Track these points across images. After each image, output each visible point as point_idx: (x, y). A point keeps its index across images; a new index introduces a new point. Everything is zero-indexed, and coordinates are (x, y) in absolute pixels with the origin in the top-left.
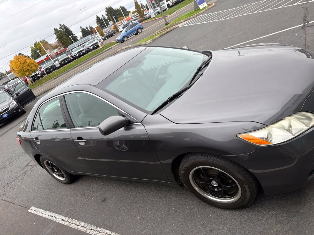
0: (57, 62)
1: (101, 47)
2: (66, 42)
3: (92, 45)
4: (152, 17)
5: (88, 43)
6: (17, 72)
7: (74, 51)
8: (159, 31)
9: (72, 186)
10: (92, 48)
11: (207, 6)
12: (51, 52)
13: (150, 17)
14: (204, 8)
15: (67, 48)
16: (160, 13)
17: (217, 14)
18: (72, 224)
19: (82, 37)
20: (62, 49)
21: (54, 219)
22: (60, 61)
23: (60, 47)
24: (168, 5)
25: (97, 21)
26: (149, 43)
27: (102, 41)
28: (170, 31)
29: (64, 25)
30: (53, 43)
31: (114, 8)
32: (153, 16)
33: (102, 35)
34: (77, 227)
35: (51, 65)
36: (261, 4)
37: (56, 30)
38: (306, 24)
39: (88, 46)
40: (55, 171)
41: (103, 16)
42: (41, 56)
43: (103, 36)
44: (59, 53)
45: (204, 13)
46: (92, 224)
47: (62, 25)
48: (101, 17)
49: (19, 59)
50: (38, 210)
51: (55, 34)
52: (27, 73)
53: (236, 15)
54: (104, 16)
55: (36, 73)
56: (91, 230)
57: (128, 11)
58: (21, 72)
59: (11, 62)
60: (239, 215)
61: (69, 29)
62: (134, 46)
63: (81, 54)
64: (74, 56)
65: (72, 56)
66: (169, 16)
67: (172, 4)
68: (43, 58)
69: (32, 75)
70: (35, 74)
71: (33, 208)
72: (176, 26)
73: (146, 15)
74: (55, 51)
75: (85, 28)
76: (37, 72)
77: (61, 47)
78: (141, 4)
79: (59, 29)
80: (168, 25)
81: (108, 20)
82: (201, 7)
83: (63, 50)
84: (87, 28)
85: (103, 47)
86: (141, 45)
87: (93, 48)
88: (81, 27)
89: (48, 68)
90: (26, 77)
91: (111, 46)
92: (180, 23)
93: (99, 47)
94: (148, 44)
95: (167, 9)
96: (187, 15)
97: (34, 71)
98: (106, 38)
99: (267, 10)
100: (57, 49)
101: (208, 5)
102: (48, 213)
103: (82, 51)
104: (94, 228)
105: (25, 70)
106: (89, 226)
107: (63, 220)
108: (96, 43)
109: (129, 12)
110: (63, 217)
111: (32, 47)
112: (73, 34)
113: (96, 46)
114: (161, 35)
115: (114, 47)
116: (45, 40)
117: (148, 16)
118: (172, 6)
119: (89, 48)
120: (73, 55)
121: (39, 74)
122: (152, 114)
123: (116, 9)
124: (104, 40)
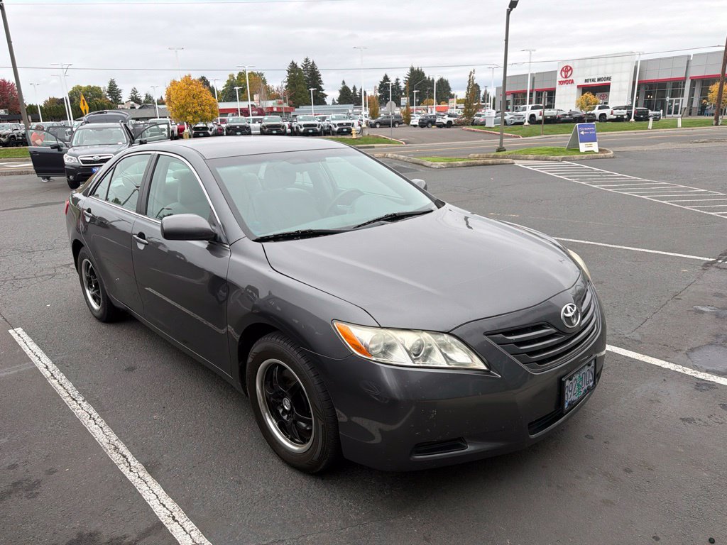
0: (258, 125)
1: (354, 136)
2: (299, 97)
3: (339, 125)
4: (487, 126)
5: (334, 117)
6: (174, 105)
7: (300, 120)
8: (477, 155)
9: (103, 327)
10: (336, 129)
11: (597, 151)
12: (262, 102)
13: (483, 124)
14: (587, 152)
15: (296, 110)
16: (507, 125)
17: (600, 174)
18: (55, 378)
19: (337, 102)
20: (286, 105)
21: (35, 360)
22: (263, 123)
23: (282, 100)
24: (532, 116)
25: (380, 85)
26: (437, 167)
27: (364, 125)
28: (493, 164)
29: (313, 62)
30: (275, 88)
31: (427, 76)
32: (490, 124)
33: (374, 114)
34: (57, 385)
35: (243, 124)
36: (690, 193)
37: (294, 66)
38: (720, 261)
39: (332, 122)
40: (92, 287)
41: (397, 79)
42: (237, 101)
43: (373, 118)
44: (275, 110)
45: (580, 160)
46: (82, 392)
47: (311, 61)
48: (393, 81)
49: (190, 85)
50: (23, 336)
51: (289, 72)
52: (190, 118)
53: (627, 191)
54: (399, 81)
55: (206, 124)
56: (74, 399)
57: (452, 93)
58: (181, 110)
59: (174, 83)
60: (299, 482)
61: (320, 75)
62: (409, 160)
63: (311, 131)
64: (295, 129)
65: (291, 127)
66: (521, 138)
67: (541, 118)
68: (239, 105)
69: (198, 126)
70: (205, 126)
71: (19, 330)
72: (511, 161)
73: (480, 116)
74: (270, 104)
75: (351, 88)
76: (210, 125)
77: (285, 102)
78: (486, 91)
79: (299, 66)
80: (501, 154)
81: (403, 94)
82: (583, 147)
83: (286, 108)
84: (355, 89)
85: (359, 139)
86: (422, 165)
87: (339, 130)
88: (344, 82)
89: (236, 126)
90: (185, 124)
91: (375, 143)
92: (523, 159)
93: (352, 134)
94: (435, 168)
95: (526, 123)
96: (547, 150)
97: (205, 120)
98: (378, 126)
99: (686, 207)
100: (275, 101)
101: (600, 150)
102: (34, 347)
103: (315, 125)
104: (80, 399)
105: (189, 110)
106: (76, 393)
107: (47, 367)
108: (348, 124)
109: (452, 96)
110: (49, 363)
111: (232, 76)
112: (321, 89)
113: (345, 130)
114: (470, 163)
115: (379, 147)
116: (262, 75)
117: (481, 119)
118: (539, 122)
119: (330, 127)
120: (294, 125)
121: (211, 130)
122: (253, 241)
123: (431, 79)
124: (373, 126)
